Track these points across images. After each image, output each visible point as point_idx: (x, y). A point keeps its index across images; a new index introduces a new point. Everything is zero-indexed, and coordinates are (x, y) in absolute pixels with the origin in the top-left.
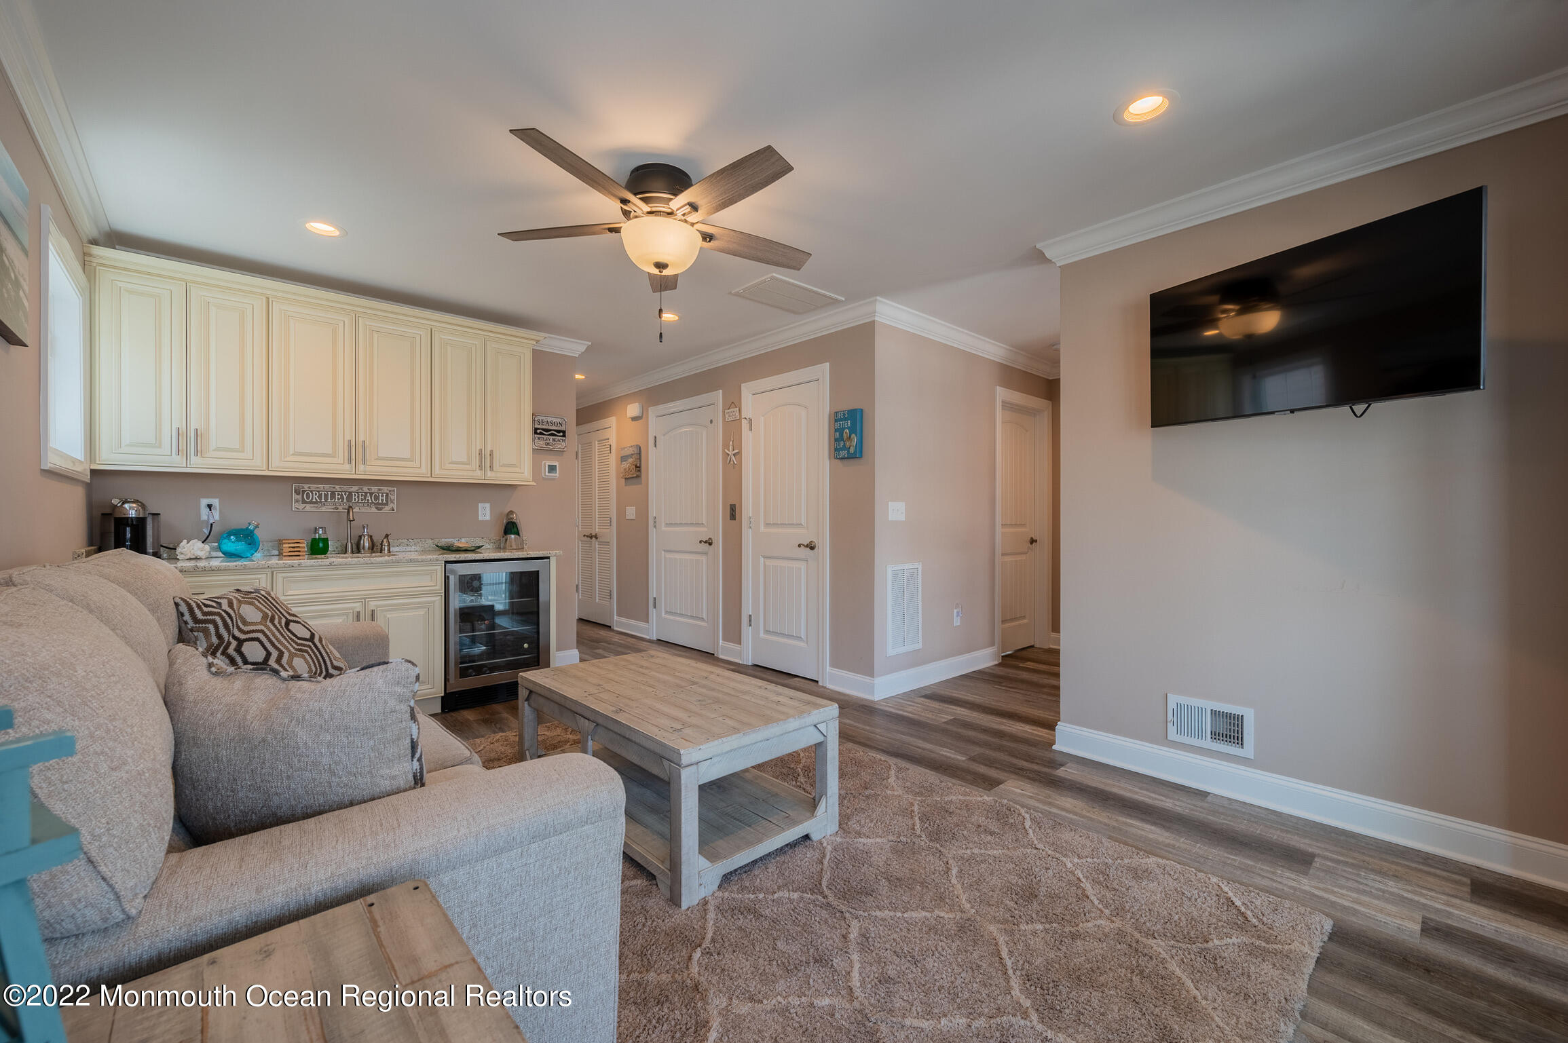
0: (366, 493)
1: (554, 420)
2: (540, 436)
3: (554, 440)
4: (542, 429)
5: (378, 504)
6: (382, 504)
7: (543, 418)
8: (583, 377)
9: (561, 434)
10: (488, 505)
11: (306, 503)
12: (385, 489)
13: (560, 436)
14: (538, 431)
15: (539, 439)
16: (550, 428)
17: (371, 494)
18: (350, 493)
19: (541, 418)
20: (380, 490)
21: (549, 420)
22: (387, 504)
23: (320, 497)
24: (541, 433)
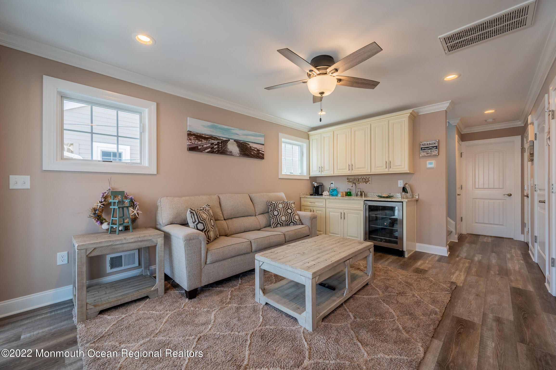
0: (363, 179)
1: (431, 142)
2: (424, 151)
3: (431, 151)
4: (425, 148)
5: (366, 182)
6: (367, 182)
7: (425, 143)
8: (494, 111)
9: (435, 148)
10: (402, 181)
11: (349, 182)
12: (368, 177)
13: (434, 149)
14: (423, 149)
15: (423, 152)
16: (429, 146)
17: (364, 179)
18: (359, 179)
19: (424, 143)
20: (366, 177)
21: (428, 143)
22: (368, 182)
23: (352, 180)
24: (424, 150)
